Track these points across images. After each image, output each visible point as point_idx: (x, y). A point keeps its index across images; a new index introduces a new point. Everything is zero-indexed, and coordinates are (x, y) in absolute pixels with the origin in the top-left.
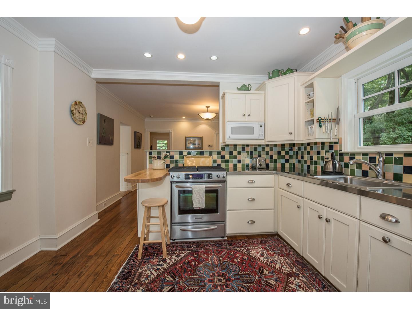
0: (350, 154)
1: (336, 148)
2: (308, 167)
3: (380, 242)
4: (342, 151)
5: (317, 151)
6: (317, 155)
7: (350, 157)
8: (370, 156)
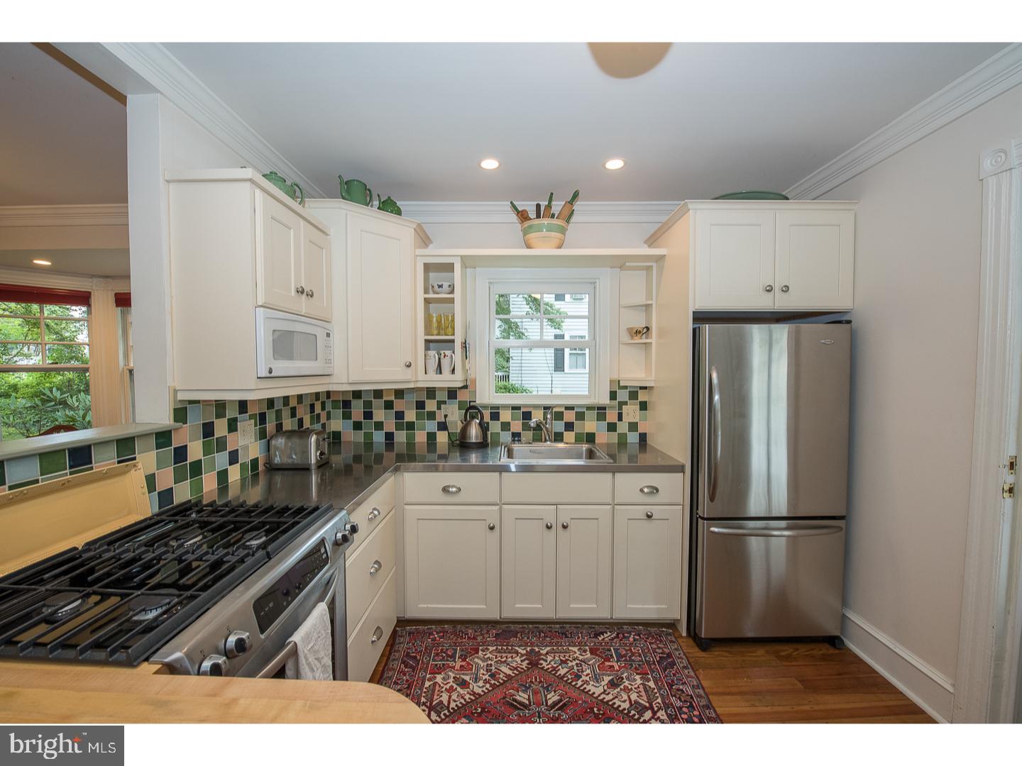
0: (492, 408)
1: (463, 396)
2: (389, 436)
3: (644, 521)
4: (475, 402)
5: (416, 401)
6: (417, 409)
7: (491, 413)
8: (523, 410)
